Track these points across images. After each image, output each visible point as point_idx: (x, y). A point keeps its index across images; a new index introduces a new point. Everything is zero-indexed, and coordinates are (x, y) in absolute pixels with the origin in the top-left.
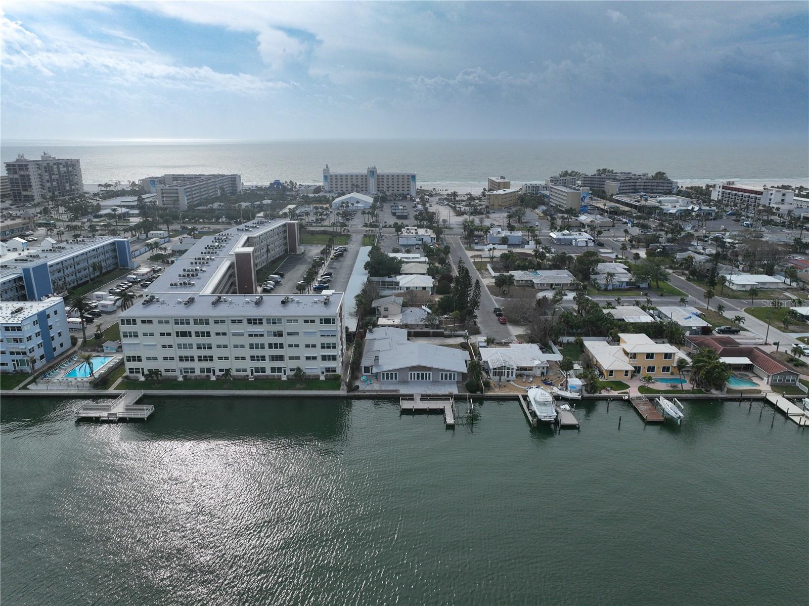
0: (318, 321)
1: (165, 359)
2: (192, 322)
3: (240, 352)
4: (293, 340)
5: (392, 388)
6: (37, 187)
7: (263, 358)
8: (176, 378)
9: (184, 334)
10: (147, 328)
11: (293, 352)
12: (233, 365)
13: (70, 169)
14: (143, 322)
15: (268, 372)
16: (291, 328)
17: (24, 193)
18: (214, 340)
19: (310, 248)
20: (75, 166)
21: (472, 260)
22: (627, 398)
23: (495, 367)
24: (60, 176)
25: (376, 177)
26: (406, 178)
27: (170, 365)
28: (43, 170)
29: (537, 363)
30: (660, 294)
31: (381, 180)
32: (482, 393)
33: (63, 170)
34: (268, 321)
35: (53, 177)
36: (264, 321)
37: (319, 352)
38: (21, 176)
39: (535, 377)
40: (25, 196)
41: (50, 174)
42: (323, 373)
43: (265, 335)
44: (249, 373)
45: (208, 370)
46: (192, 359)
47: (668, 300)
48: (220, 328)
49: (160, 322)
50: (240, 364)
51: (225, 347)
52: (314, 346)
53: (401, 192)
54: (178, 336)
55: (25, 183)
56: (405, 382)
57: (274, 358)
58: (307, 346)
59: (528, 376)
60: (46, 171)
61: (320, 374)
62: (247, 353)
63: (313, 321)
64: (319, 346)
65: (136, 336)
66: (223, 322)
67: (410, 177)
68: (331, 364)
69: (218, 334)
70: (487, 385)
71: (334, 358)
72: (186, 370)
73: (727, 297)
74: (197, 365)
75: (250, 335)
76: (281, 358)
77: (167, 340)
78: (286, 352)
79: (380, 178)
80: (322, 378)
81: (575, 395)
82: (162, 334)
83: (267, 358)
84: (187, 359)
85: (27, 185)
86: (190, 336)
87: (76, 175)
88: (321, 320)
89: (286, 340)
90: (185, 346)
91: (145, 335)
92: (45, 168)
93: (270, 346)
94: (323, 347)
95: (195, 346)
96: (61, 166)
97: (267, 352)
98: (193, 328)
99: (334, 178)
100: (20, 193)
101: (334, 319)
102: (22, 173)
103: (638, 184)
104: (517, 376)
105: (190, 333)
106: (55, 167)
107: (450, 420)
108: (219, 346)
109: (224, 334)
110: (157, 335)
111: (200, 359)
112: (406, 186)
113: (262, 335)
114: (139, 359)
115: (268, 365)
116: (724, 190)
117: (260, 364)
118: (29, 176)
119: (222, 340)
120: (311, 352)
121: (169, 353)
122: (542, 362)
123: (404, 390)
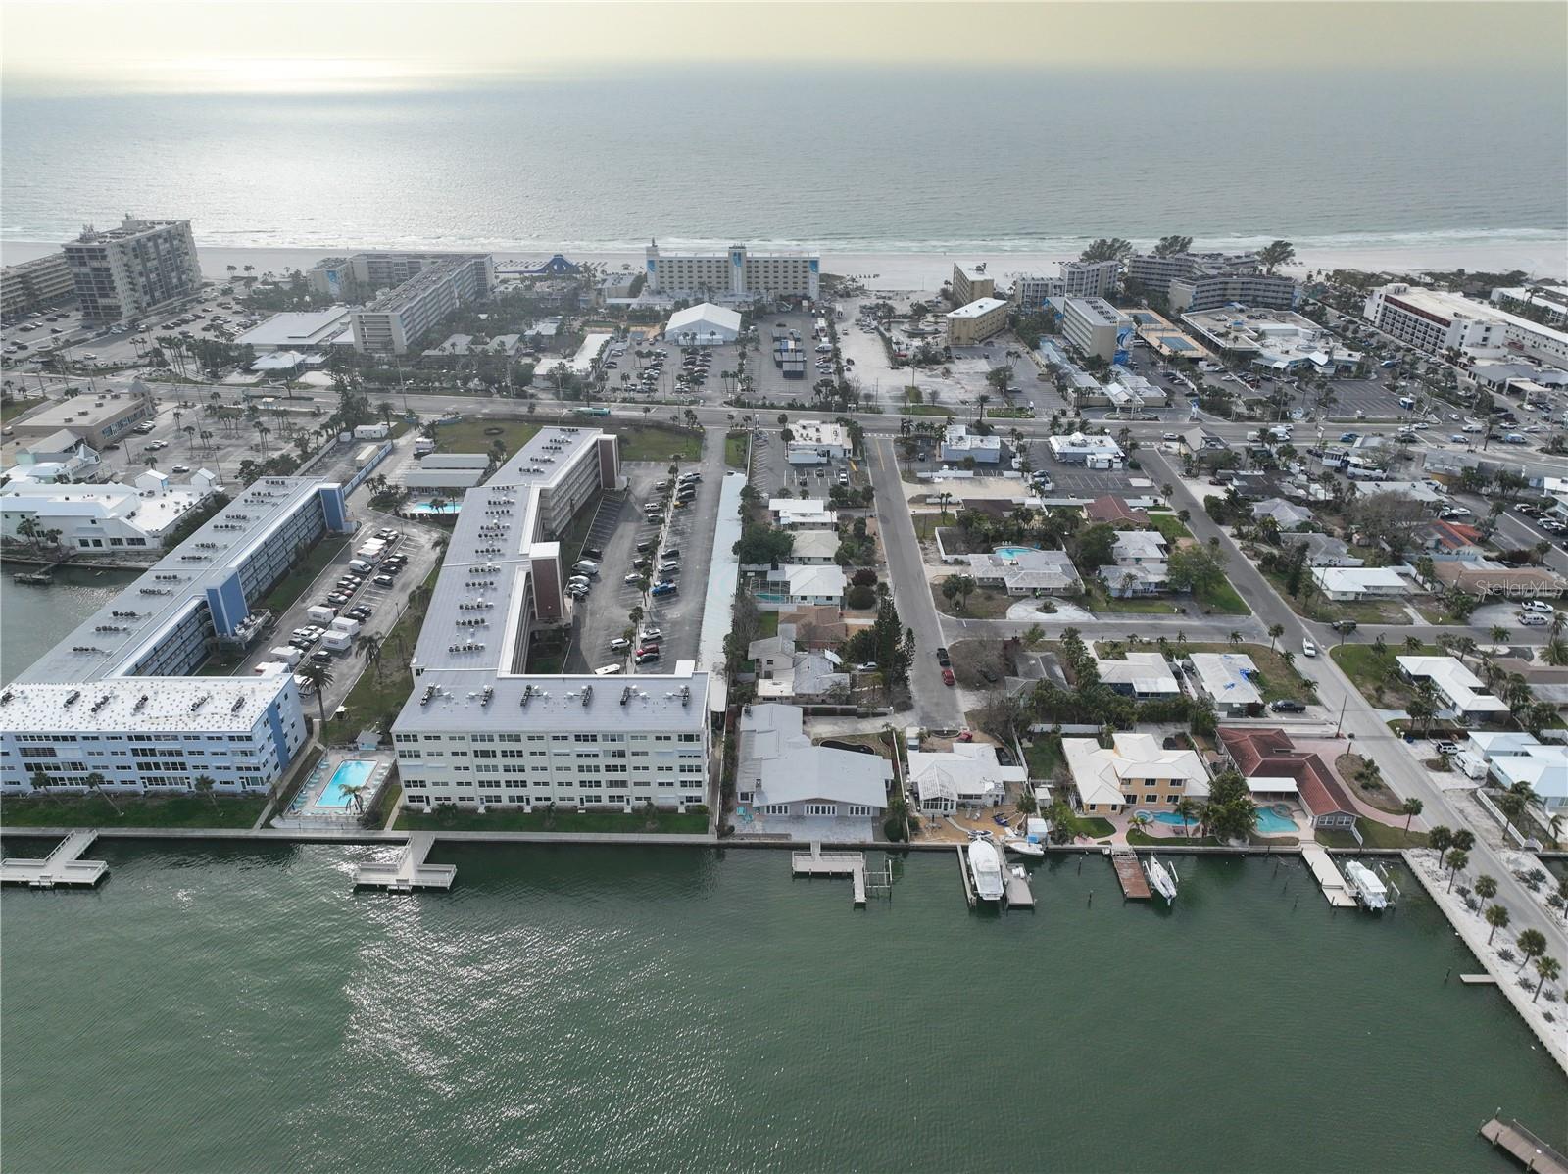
0: (675, 738)
1: (459, 784)
2: (496, 738)
3: (564, 777)
4: (640, 761)
5: (780, 829)
6: (125, 288)
7: (598, 784)
8: (474, 810)
9: (485, 753)
10: (433, 745)
11: (641, 776)
12: (555, 793)
13: (176, 242)
14: (428, 738)
15: (605, 802)
16: (638, 745)
17: (102, 301)
18: (527, 761)
19: (637, 472)
20: (183, 236)
21: (911, 510)
22: (1107, 852)
23: (928, 797)
24: (159, 259)
25: (744, 264)
26: (800, 265)
27: (465, 791)
28: (132, 254)
29: (989, 786)
30: (1206, 610)
31: (753, 269)
32: (906, 841)
33: (164, 247)
34: (605, 738)
35: (149, 264)
36: (599, 738)
37: (677, 777)
38: (95, 269)
39: (984, 808)
40: (105, 307)
41: (143, 259)
42: (682, 802)
43: (601, 754)
44: (577, 802)
45: (520, 799)
46: (497, 784)
47: (1216, 624)
48: (537, 746)
49: (452, 738)
50: (565, 791)
51: (544, 769)
52: (670, 769)
53: (790, 291)
54: (477, 756)
55: (102, 283)
56: (798, 819)
57: (612, 784)
58: (660, 769)
59: (974, 806)
60: (136, 256)
61: (678, 804)
62: (576, 777)
63: (668, 738)
64: (677, 769)
65: (418, 755)
66: (541, 738)
67: (808, 264)
68: (694, 792)
69: (533, 753)
70: (915, 826)
71: (698, 784)
72: (489, 799)
73: (1313, 618)
74: (504, 792)
75: (579, 755)
76: (623, 784)
77: (461, 761)
78: (629, 776)
79: (753, 264)
80: (682, 810)
81: (1036, 850)
82: (455, 754)
83: (603, 784)
84: (490, 784)
85: (106, 287)
86: (494, 756)
87: (187, 254)
88: (680, 736)
89: (629, 761)
90: (487, 769)
91: (430, 754)
92: (134, 249)
93: (608, 769)
94: (682, 771)
95: (501, 769)
96: (160, 241)
97: (604, 777)
98: (498, 746)
99: (666, 265)
100: (96, 302)
101: (698, 736)
102: (95, 264)
103: (1230, 286)
104: (959, 805)
105: (494, 752)
106: (150, 244)
107: (860, 896)
108: (535, 769)
109: (542, 753)
110: (447, 754)
111: (508, 784)
112: (800, 280)
113: (596, 755)
114: (423, 784)
115: (604, 792)
116: (1387, 304)
117: (593, 791)
118: (108, 269)
119: (539, 761)
120: (665, 777)
121: (464, 776)
122: (996, 785)
123: (797, 837)
